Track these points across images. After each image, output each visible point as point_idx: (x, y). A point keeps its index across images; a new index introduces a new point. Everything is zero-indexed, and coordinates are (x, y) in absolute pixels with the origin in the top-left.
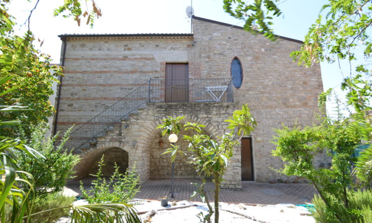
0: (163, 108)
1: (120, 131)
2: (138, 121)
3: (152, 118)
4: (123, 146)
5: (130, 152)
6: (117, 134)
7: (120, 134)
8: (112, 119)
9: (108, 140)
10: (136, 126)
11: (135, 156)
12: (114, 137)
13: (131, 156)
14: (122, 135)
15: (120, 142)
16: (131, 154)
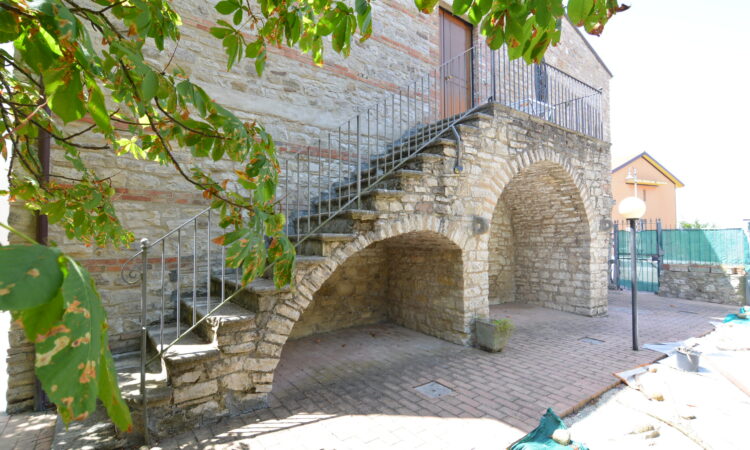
0: (525, 128)
1: (441, 178)
2: (481, 155)
3: (505, 151)
4: (451, 230)
5: (467, 249)
6: (433, 188)
7: (440, 190)
8: (311, 134)
9: (409, 208)
10: (476, 170)
11: (476, 259)
12: (427, 198)
13: (468, 259)
14: (447, 193)
15: (442, 215)
16: (468, 253)
